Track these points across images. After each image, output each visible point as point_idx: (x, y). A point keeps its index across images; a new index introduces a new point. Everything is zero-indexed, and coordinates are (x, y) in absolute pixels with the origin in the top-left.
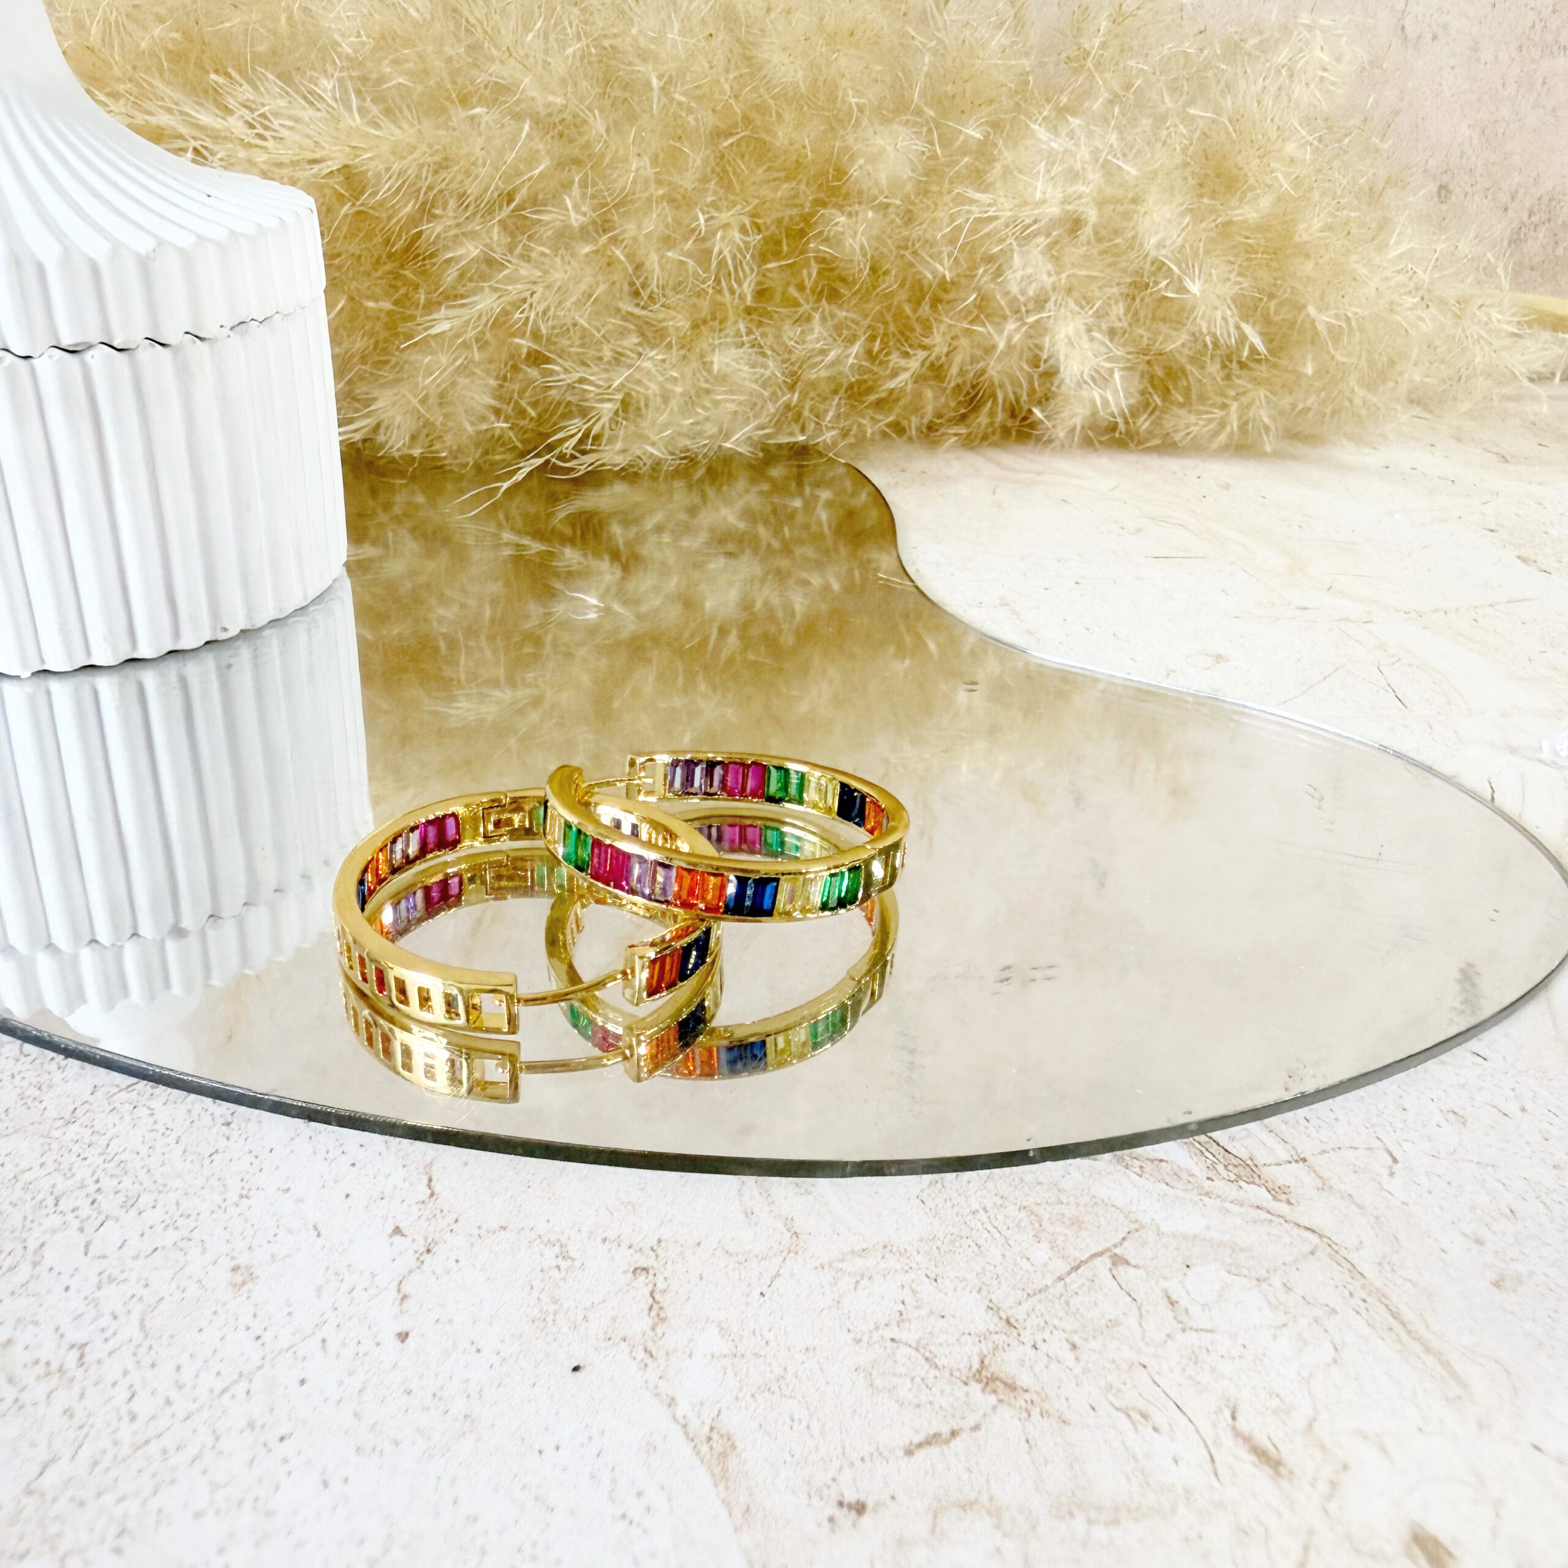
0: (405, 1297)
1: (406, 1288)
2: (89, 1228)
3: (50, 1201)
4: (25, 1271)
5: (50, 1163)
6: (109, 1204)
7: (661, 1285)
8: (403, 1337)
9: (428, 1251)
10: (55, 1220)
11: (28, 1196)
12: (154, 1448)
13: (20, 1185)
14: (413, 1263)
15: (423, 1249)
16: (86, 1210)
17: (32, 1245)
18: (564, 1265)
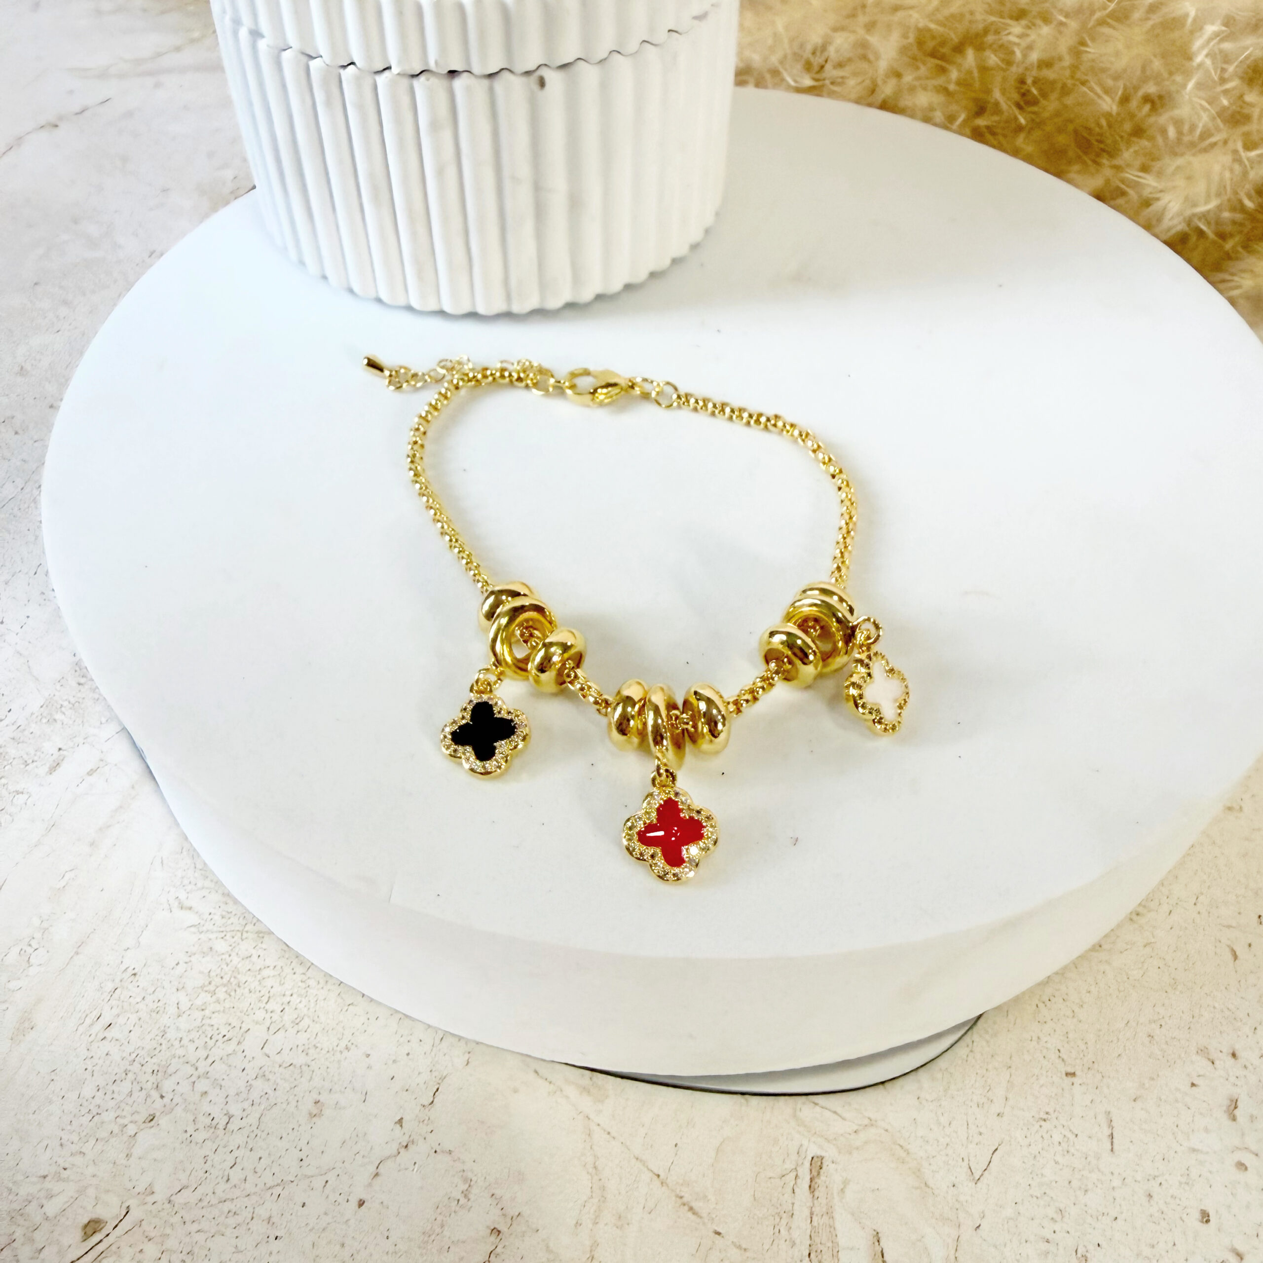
0: (377, 1175)
1: (382, 1169)
2: (272, 1030)
3: (265, 999)
4: (233, 1045)
5: (278, 967)
6: (289, 1015)
7: (499, 1250)
8: (361, 1203)
9: (406, 1146)
10: (260, 1015)
11: (258, 988)
12: (226, 1207)
13: (259, 977)
14: (395, 1152)
15: (405, 1144)
16: (276, 1017)
17: (244, 1029)
18: (463, 1201)
